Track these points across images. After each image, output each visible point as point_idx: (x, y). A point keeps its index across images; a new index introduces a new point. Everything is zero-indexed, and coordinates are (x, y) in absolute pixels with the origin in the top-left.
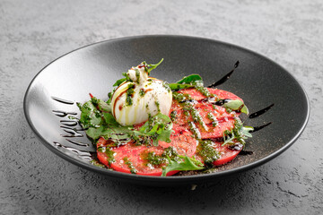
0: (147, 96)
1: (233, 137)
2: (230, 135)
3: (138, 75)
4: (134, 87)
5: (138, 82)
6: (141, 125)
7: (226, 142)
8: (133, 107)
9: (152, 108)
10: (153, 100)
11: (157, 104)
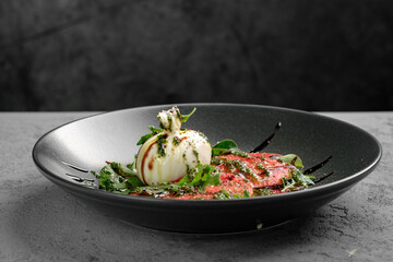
0: (183, 145)
1: (294, 182)
2: (290, 181)
3: (170, 120)
4: (165, 136)
5: (170, 129)
6: (178, 181)
7: (286, 188)
8: (167, 157)
9: (190, 158)
10: (191, 149)
11: (196, 154)
